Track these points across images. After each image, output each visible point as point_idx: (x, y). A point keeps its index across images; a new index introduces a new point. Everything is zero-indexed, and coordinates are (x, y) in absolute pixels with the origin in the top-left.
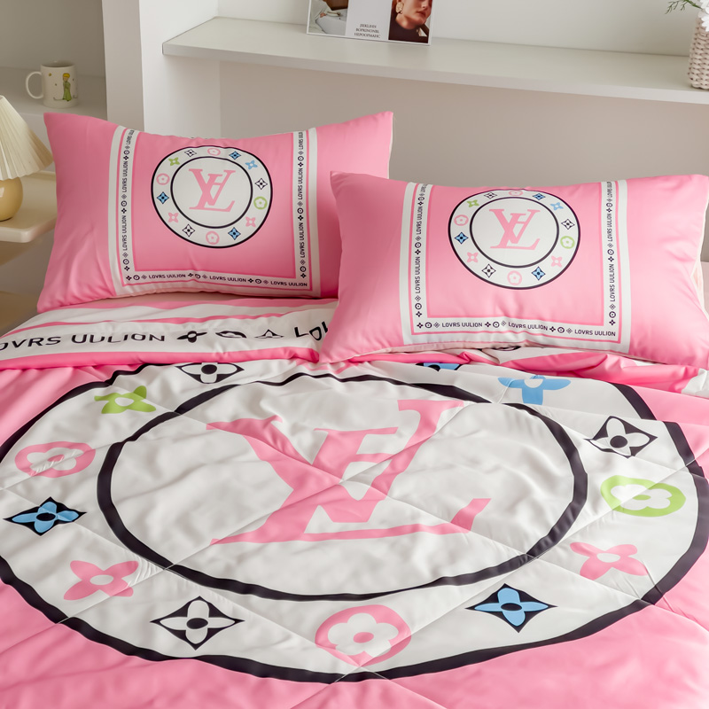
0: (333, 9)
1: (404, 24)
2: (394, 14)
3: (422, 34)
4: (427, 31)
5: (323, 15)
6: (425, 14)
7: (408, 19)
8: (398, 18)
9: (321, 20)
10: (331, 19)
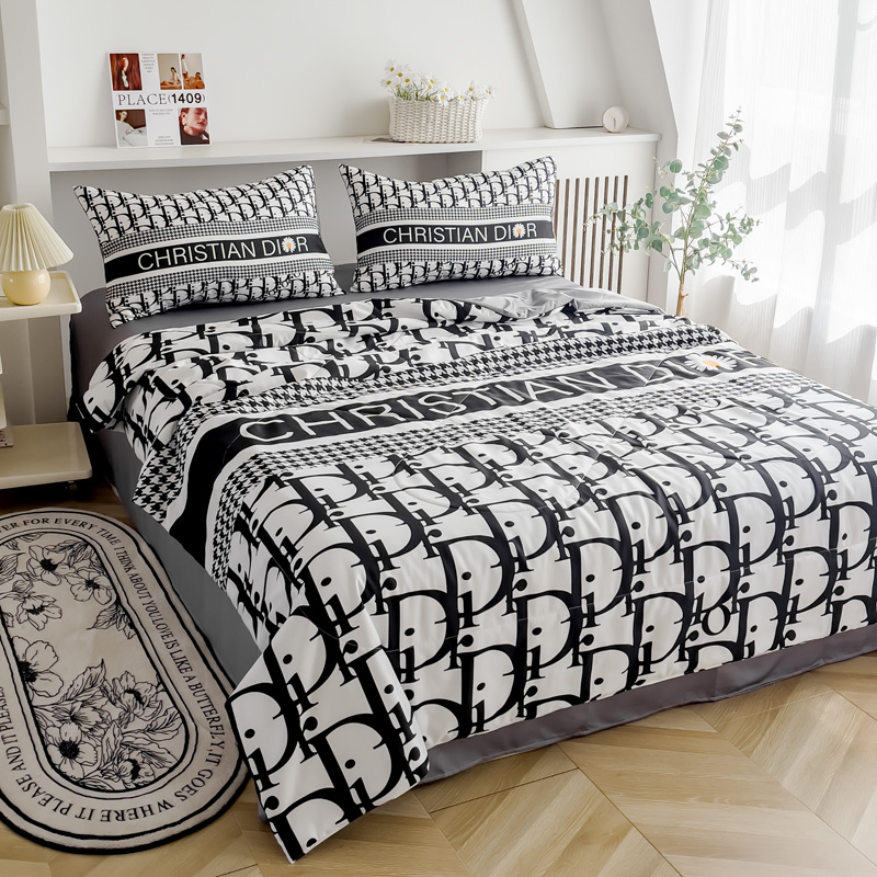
0: (135, 128)
1: (191, 132)
2: (182, 126)
3: (205, 138)
4: (207, 136)
5: (128, 133)
6: (203, 124)
7: (192, 128)
8: (185, 128)
9: (127, 137)
10: (135, 134)
